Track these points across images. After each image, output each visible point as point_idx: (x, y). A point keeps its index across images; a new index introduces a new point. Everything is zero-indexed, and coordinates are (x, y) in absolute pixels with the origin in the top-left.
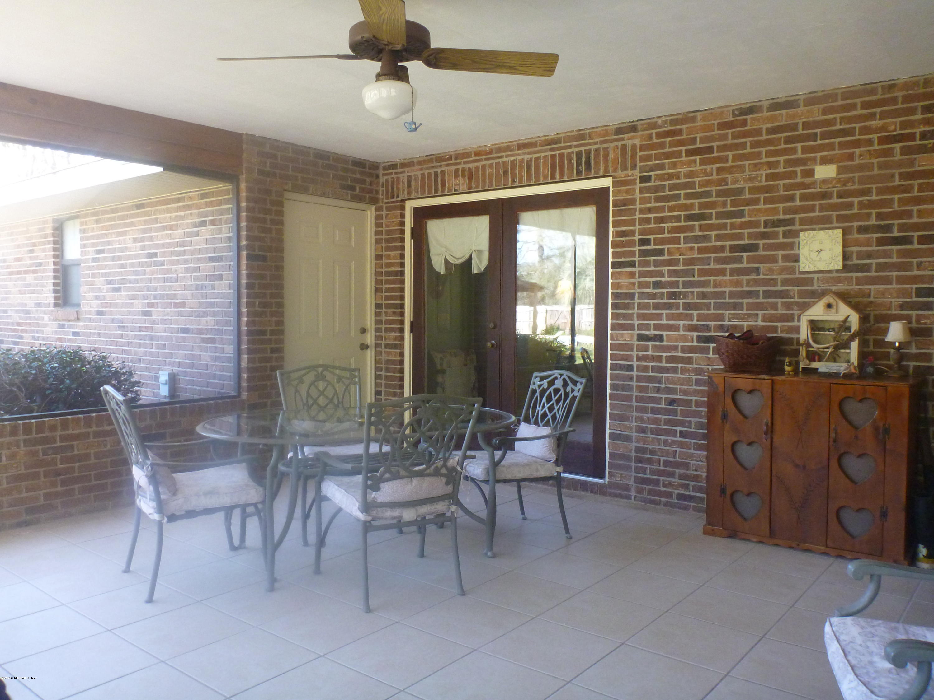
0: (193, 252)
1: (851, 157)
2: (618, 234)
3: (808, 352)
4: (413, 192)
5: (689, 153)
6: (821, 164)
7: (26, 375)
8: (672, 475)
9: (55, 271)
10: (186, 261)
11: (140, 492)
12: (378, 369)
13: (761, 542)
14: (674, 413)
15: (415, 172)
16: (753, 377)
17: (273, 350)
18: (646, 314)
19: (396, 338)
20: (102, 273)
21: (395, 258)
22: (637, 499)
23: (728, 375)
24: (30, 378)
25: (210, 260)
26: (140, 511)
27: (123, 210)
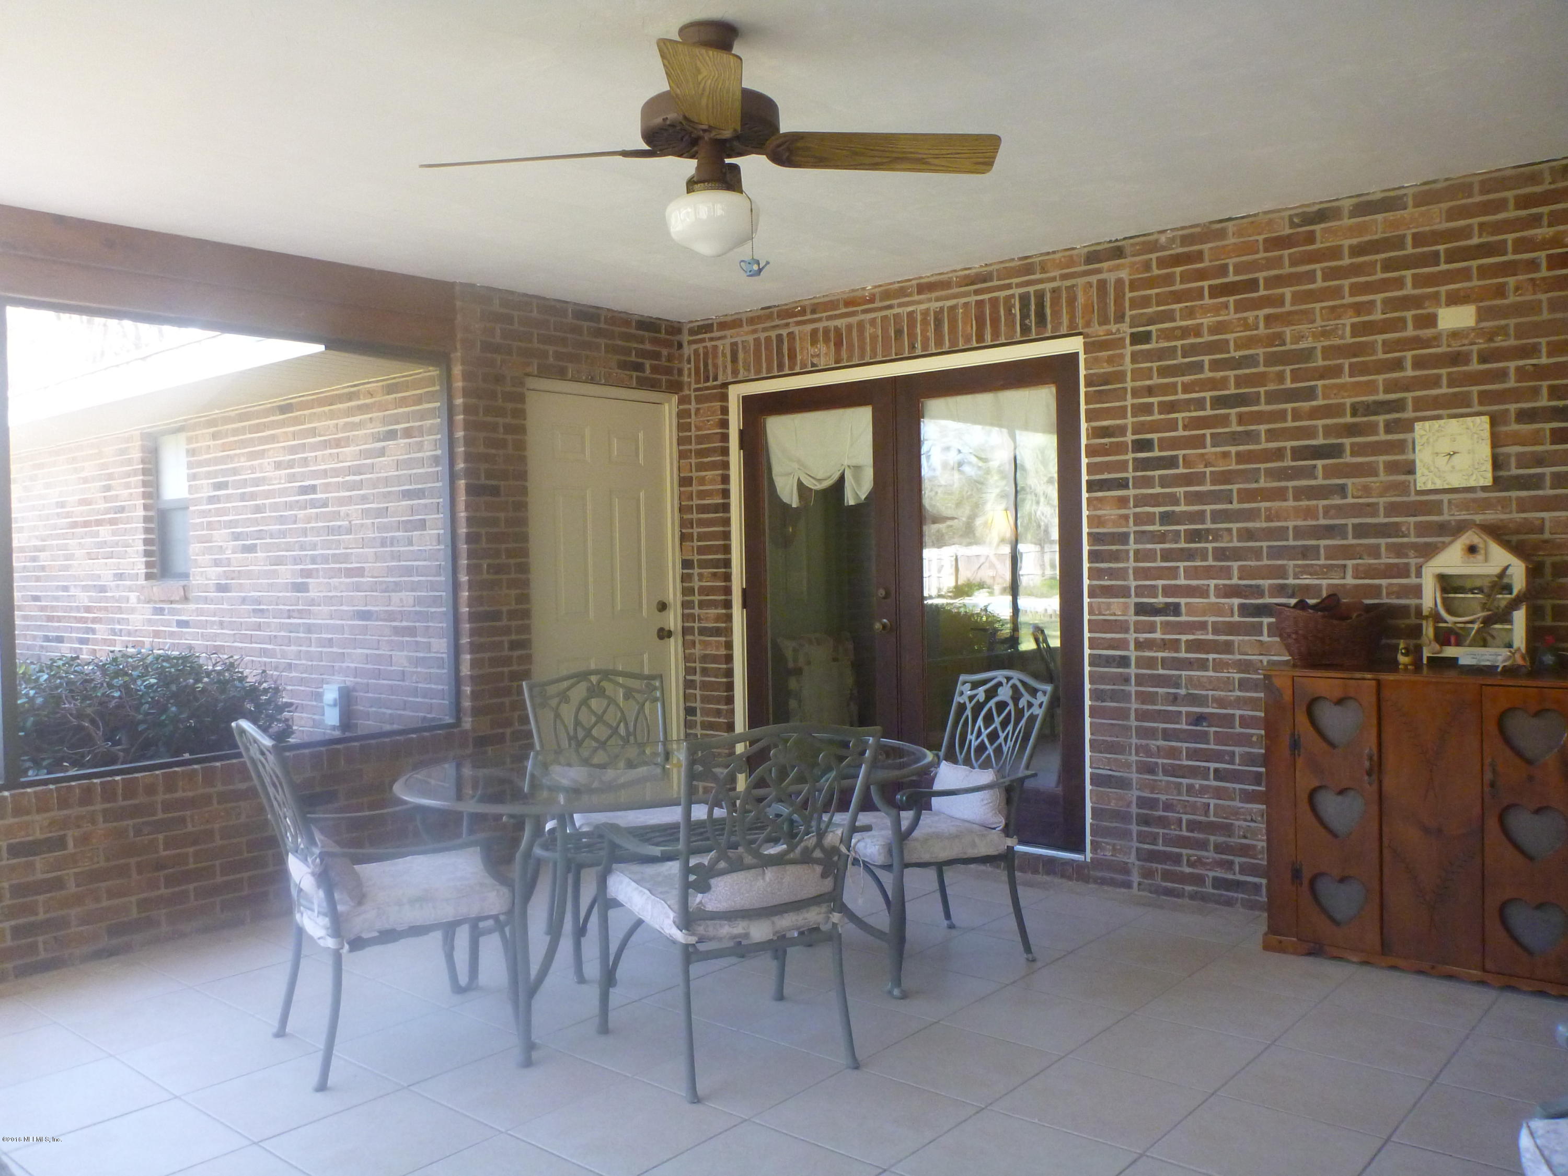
0: (375, 484)
1: (1500, 291)
2: (1097, 433)
3: (1437, 629)
4: (742, 371)
5: (1216, 292)
6: (1448, 305)
7: (106, 699)
8: (1203, 845)
9: (147, 519)
10: (364, 499)
11: (302, 901)
12: (689, 671)
13: (1365, 963)
14: (1203, 737)
15: (744, 336)
16: (1342, 676)
17: (514, 645)
18: (1149, 568)
19: (718, 618)
20: (224, 521)
21: (712, 481)
22: (1142, 887)
23: (1297, 673)
24: (112, 704)
25: (404, 496)
26: (300, 931)
27: (257, 415)
